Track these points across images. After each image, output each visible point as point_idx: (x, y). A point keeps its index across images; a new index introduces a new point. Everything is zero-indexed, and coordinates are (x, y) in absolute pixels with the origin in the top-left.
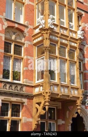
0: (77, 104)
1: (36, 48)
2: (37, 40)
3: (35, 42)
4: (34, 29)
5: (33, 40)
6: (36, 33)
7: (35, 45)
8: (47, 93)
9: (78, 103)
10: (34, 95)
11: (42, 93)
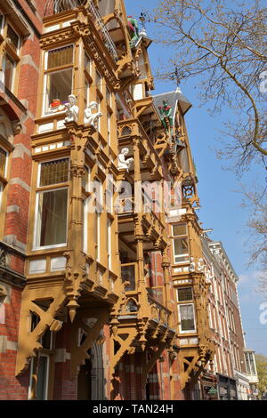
0: (112, 313)
1: (40, 166)
2: (45, 149)
3: (38, 151)
4: (36, 122)
5: (34, 147)
6: (40, 133)
7: (37, 158)
8: (76, 275)
9: (114, 310)
10: (28, 280)
11: (67, 275)
